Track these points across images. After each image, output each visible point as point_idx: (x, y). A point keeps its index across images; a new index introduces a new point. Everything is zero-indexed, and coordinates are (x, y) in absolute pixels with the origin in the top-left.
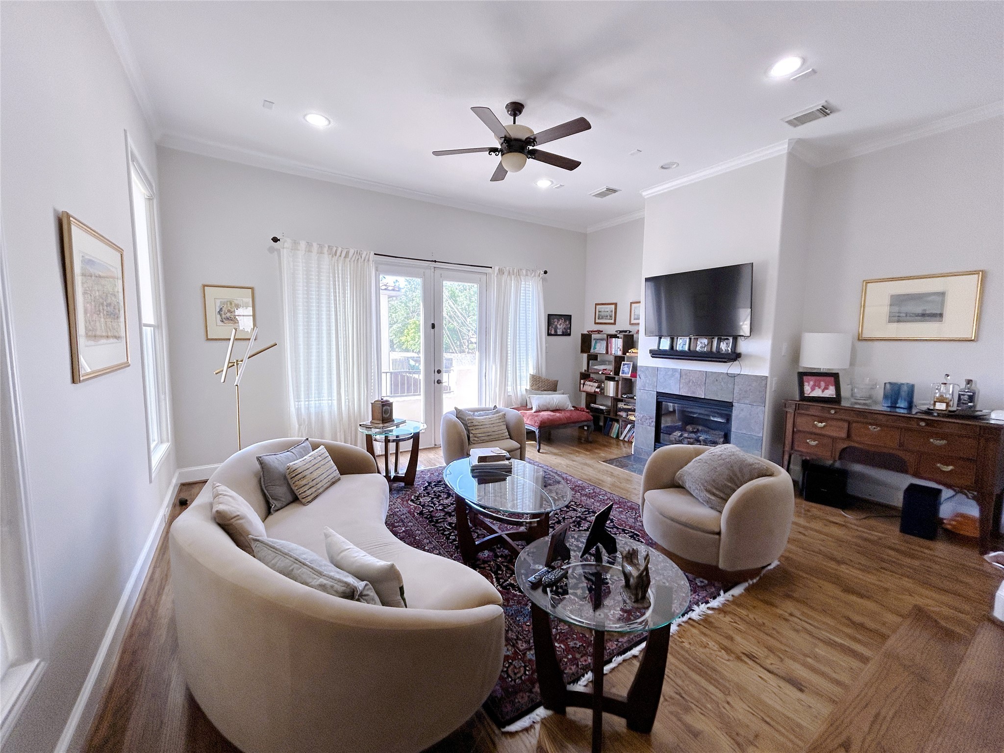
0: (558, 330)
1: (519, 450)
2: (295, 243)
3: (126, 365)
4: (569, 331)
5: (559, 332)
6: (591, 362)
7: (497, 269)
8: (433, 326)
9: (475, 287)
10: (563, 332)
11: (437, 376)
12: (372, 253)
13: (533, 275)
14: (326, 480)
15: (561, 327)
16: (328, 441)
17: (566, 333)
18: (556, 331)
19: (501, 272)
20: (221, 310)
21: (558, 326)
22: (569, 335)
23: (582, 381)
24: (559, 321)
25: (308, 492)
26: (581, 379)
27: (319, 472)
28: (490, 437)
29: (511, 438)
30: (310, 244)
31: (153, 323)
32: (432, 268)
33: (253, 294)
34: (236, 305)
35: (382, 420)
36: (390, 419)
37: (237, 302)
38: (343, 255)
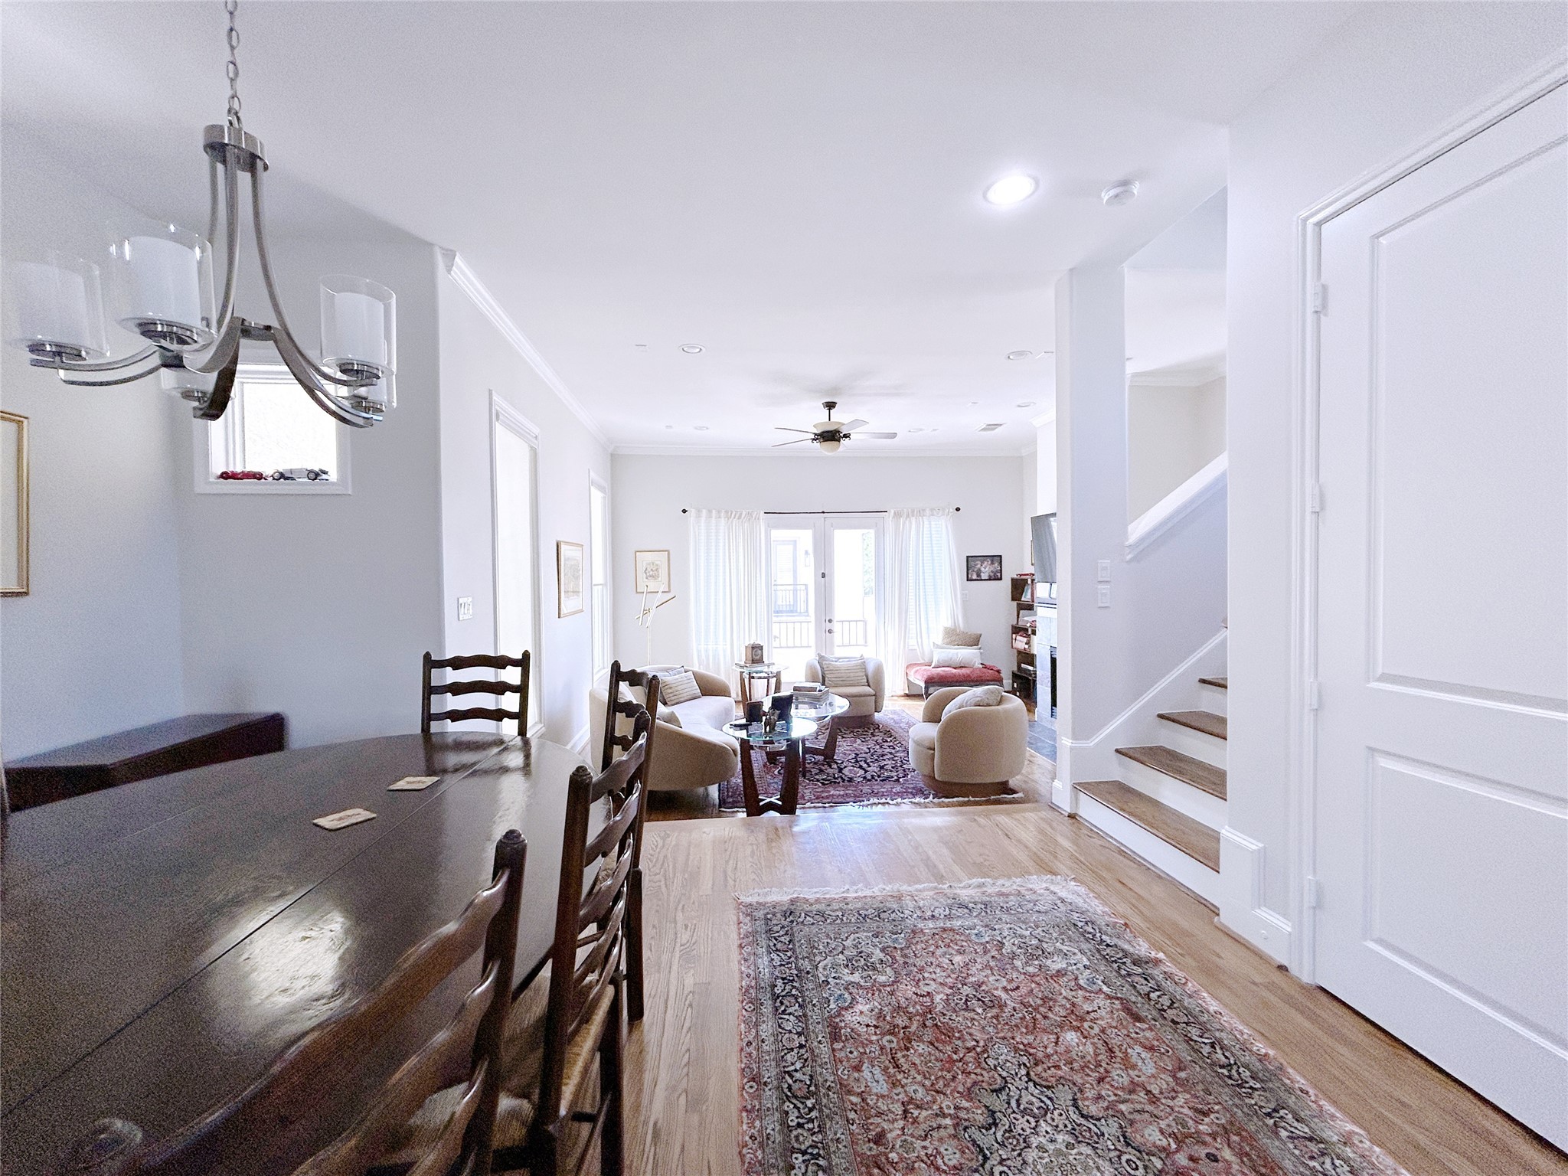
0: (982, 574)
1: (874, 698)
2: (699, 511)
3: (582, 611)
4: (999, 574)
5: (984, 576)
6: (1021, 612)
7: (893, 511)
8: (823, 575)
9: (872, 532)
10: (990, 576)
11: (829, 626)
12: (762, 512)
13: (940, 514)
14: (688, 694)
15: (986, 570)
16: (696, 669)
17: (997, 577)
18: (979, 575)
19: (898, 515)
20: (646, 569)
21: (982, 569)
22: (1001, 579)
23: (1014, 635)
24: (982, 563)
25: (673, 698)
26: (1013, 633)
27: (683, 687)
28: (845, 682)
29: (869, 686)
30: (710, 511)
31: (602, 582)
32: (823, 519)
33: (669, 554)
34: (657, 565)
35: (753, 660)
36: (760, 661)
37: (657, 562)
38: (737, 517)
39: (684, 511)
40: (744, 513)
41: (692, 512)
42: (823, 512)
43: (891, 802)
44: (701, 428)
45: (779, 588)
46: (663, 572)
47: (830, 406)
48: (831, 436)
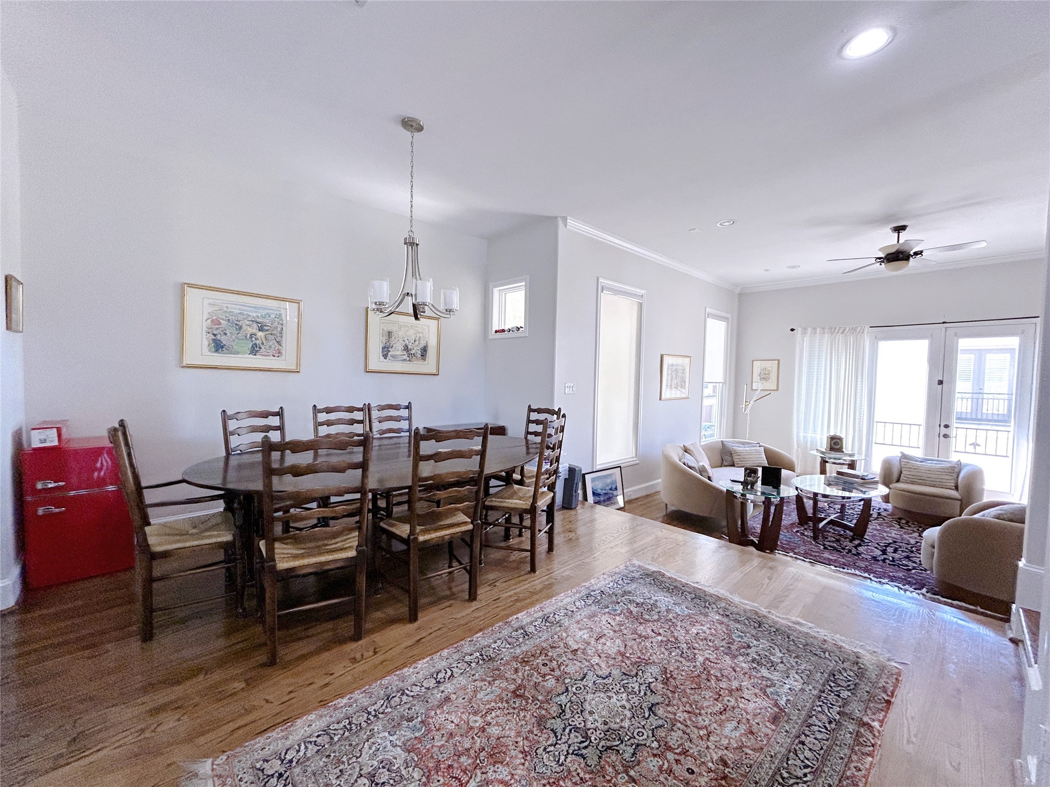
1: (959, 502)
2: (805, 330)
3: (688, 398)
8: (941, 383)
11: (944, 431)
12: (868, 327)
14: (753, 462)
16: (771, 447)
20: (760, 373)
25: (739, 463)
27: (751, 456)
29: (957, 490)
30: (815, 329)
31: (722, 381)
32: (943, 330)
33: (779, 363)
34: (769, 370)
35: (831, 449)
36: (840, 450)
37: (769, 368)
38: (840, 331)
39: (792, 330)
40: (848, 328)
41: (799, 331)
42: (944, 323)
43: (873, 578)
44: (794, 267)
45: (985, 396)
46: (773, 376)
47: (899, 229)
48: (898, 256)
